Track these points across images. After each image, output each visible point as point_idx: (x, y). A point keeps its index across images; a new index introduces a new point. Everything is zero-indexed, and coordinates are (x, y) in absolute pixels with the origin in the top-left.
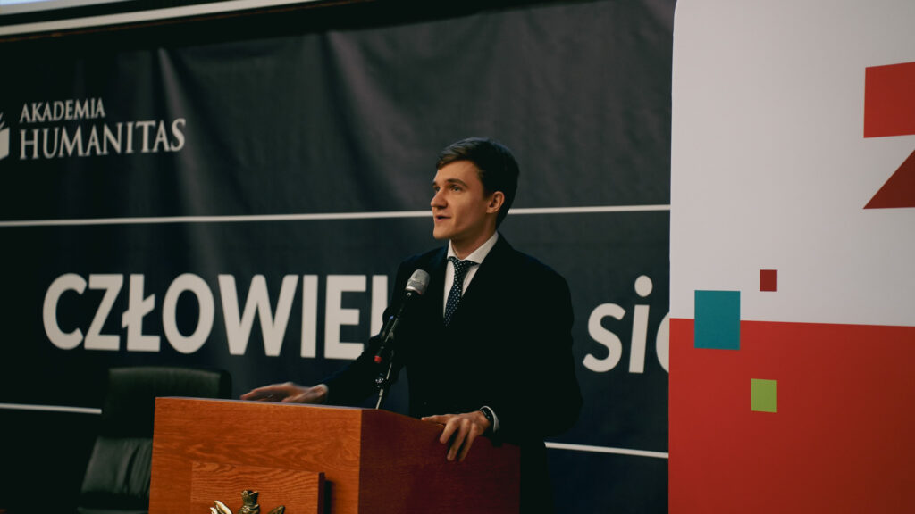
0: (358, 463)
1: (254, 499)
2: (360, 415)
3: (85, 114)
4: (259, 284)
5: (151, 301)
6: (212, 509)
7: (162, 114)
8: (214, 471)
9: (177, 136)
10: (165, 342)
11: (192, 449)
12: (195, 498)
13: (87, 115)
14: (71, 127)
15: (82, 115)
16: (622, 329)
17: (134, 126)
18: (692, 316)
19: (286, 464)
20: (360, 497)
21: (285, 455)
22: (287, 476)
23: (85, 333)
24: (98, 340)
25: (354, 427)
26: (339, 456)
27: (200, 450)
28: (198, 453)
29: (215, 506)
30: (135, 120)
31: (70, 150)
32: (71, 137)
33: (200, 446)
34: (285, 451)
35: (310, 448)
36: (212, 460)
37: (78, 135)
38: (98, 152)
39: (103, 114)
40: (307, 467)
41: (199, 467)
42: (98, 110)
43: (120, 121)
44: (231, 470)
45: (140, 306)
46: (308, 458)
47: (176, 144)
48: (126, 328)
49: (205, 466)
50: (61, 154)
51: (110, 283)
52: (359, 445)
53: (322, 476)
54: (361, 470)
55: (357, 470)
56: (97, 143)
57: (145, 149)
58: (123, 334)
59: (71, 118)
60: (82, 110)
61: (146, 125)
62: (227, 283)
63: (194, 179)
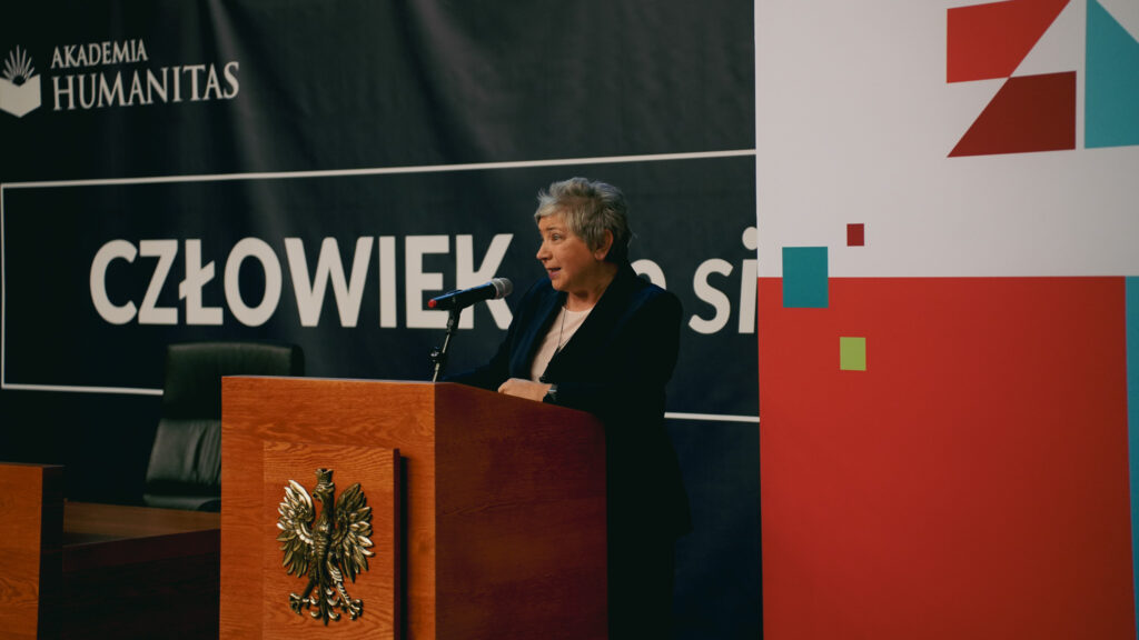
0: (433, 438)
1: (329, 477)
2: (433, 389)
3: (124, 58)
4: (330, 247)
5: (211, 267)
6: (287, 489)
7: (212, 57)
8: (286, 451)
9: (231, 81)
10: (228, 314)
11: (262, 429)
12: (268, 478)
13: (128, 60)
14: (109, 72)
15: (121, 58)
16: (730, 286)
17: (181, 71)
18: (780, 275)
19: (359, 441)
20: (436, 474)
21: (358, 432)
22: (361, 454)
23: (138, 305)
24: (153, 314)
25: (427, 402)
26: (413, 431)
27: (271, 429)
28: (270, 433)
29: (289, 485)
30: (182, 65)
31: (110, 100)
32: (111, 85)
33: (271, 425)
34: (357, 428)
35: (383, 424)
36: (285, 440)
37: (119, 82)
38: (142, 101)
39: (145, 58)
40: (382, 444)
41: (270, 447)
42: (139, 53)
43: (165, 66)
44: (303, 448)
45: (198, 275)
46: (382, 435)
47: (230, 91)
48: (185, 299)
49: (276, 445)
50: (100, 104)
51: (164, 250)
52: (433, 419)
53: (396, 452)
54: (437, 445)
55: (432, 444)
56: (140, 91)
57: (195, 97)
58: (181, 306)
59: (109, 62)
60: (121, 54)
61: (194, 69)
62: (295, 247)
63: (251, 129)
